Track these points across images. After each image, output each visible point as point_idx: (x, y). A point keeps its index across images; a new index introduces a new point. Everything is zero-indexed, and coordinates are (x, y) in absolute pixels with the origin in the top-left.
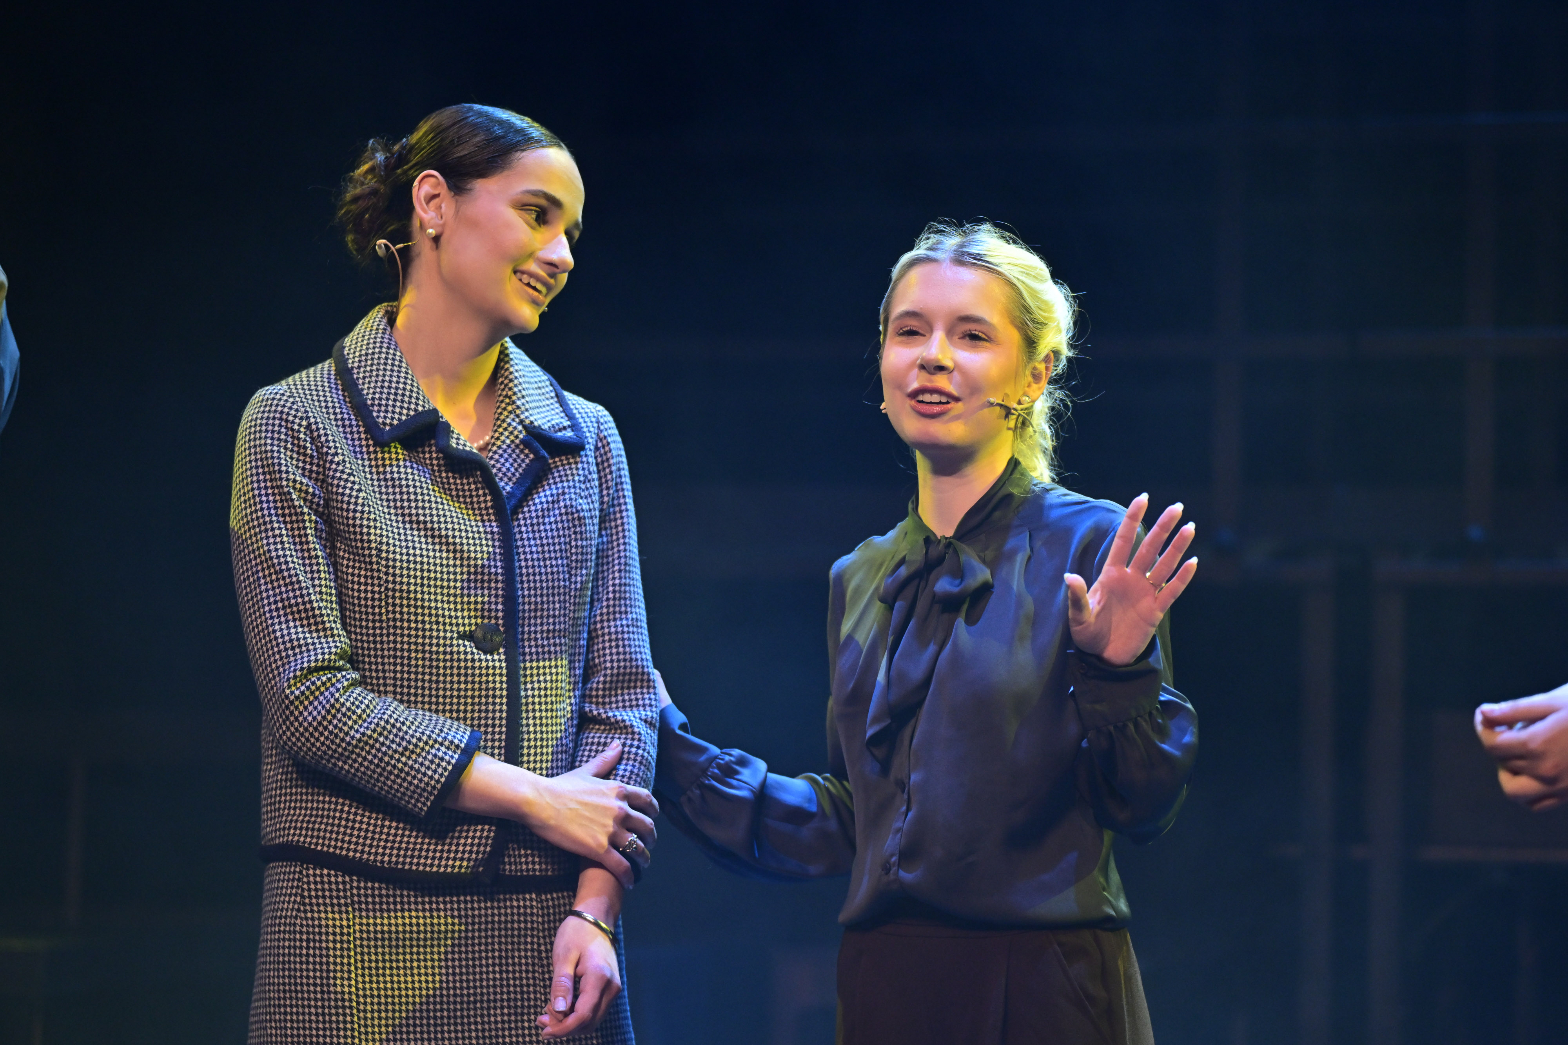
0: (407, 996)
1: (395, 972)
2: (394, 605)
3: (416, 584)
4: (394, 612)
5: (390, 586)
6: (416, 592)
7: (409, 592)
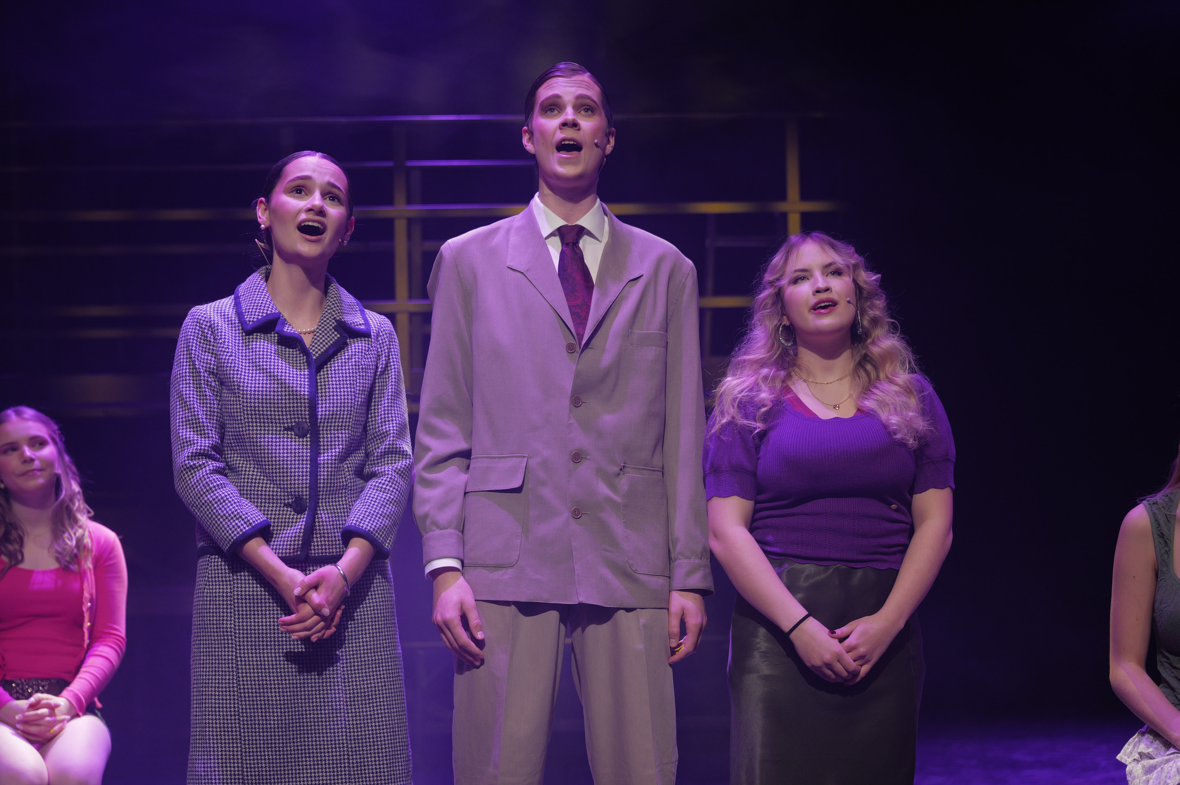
0: (262, 629)
1: (256, 616)
2: (248, 414)
3: (259, 403)
4: (248, 418)
5: (245, 404)
6: (259, 407)
7: (255, 407)
